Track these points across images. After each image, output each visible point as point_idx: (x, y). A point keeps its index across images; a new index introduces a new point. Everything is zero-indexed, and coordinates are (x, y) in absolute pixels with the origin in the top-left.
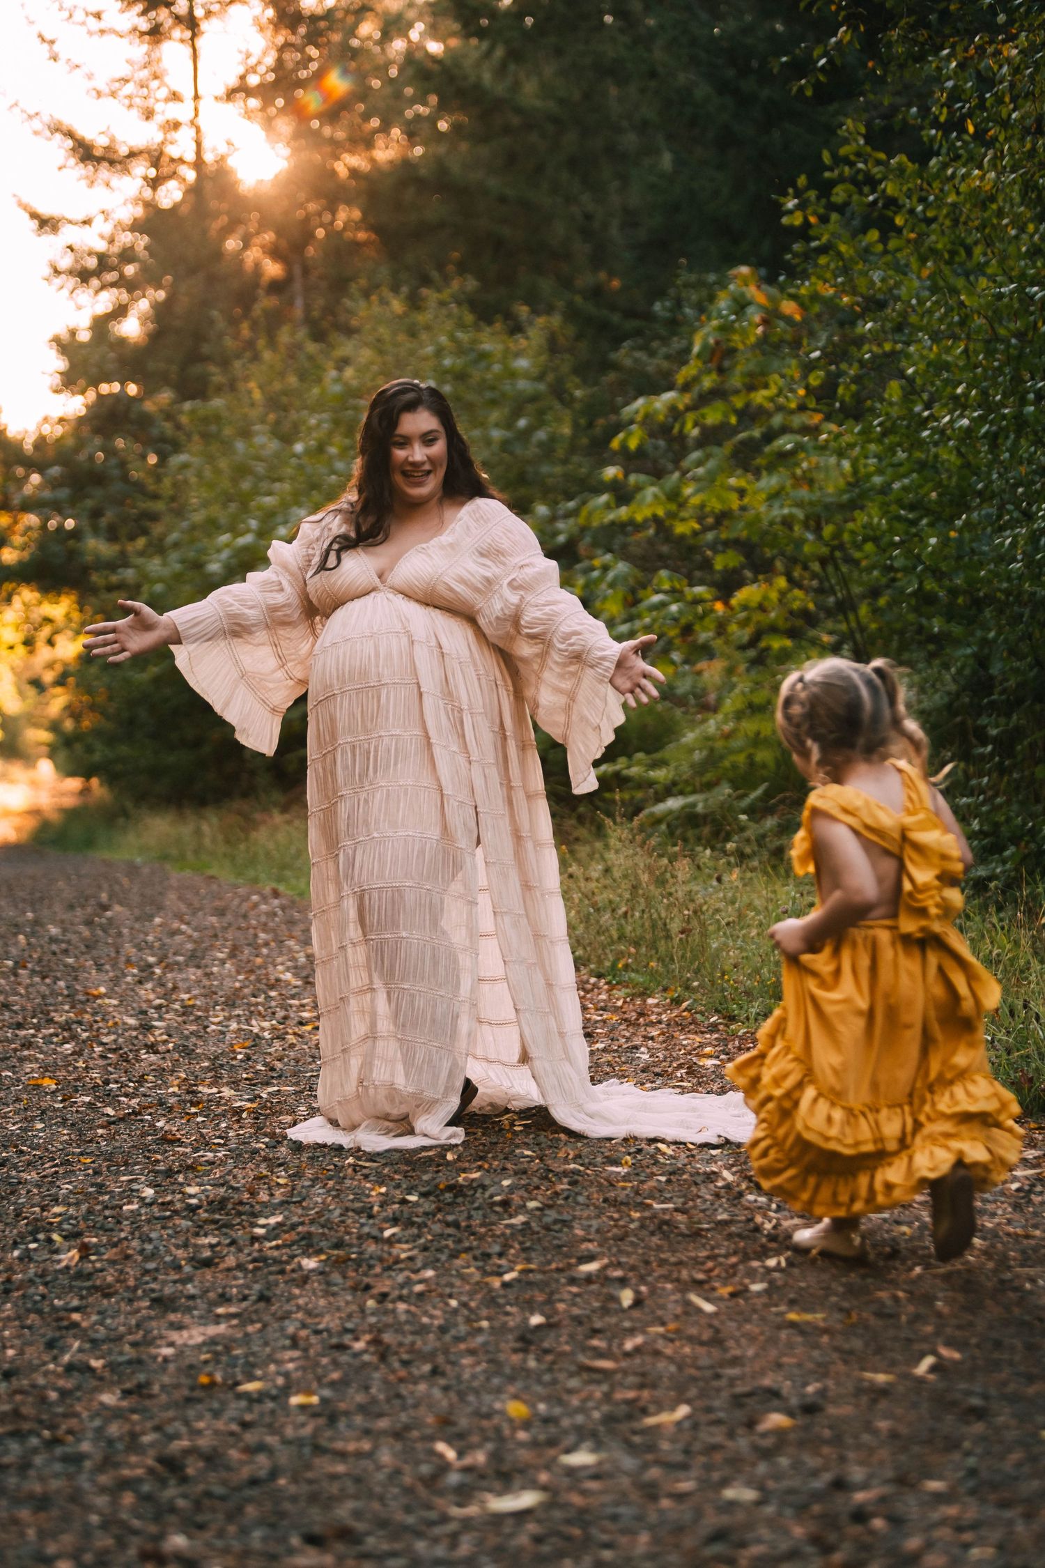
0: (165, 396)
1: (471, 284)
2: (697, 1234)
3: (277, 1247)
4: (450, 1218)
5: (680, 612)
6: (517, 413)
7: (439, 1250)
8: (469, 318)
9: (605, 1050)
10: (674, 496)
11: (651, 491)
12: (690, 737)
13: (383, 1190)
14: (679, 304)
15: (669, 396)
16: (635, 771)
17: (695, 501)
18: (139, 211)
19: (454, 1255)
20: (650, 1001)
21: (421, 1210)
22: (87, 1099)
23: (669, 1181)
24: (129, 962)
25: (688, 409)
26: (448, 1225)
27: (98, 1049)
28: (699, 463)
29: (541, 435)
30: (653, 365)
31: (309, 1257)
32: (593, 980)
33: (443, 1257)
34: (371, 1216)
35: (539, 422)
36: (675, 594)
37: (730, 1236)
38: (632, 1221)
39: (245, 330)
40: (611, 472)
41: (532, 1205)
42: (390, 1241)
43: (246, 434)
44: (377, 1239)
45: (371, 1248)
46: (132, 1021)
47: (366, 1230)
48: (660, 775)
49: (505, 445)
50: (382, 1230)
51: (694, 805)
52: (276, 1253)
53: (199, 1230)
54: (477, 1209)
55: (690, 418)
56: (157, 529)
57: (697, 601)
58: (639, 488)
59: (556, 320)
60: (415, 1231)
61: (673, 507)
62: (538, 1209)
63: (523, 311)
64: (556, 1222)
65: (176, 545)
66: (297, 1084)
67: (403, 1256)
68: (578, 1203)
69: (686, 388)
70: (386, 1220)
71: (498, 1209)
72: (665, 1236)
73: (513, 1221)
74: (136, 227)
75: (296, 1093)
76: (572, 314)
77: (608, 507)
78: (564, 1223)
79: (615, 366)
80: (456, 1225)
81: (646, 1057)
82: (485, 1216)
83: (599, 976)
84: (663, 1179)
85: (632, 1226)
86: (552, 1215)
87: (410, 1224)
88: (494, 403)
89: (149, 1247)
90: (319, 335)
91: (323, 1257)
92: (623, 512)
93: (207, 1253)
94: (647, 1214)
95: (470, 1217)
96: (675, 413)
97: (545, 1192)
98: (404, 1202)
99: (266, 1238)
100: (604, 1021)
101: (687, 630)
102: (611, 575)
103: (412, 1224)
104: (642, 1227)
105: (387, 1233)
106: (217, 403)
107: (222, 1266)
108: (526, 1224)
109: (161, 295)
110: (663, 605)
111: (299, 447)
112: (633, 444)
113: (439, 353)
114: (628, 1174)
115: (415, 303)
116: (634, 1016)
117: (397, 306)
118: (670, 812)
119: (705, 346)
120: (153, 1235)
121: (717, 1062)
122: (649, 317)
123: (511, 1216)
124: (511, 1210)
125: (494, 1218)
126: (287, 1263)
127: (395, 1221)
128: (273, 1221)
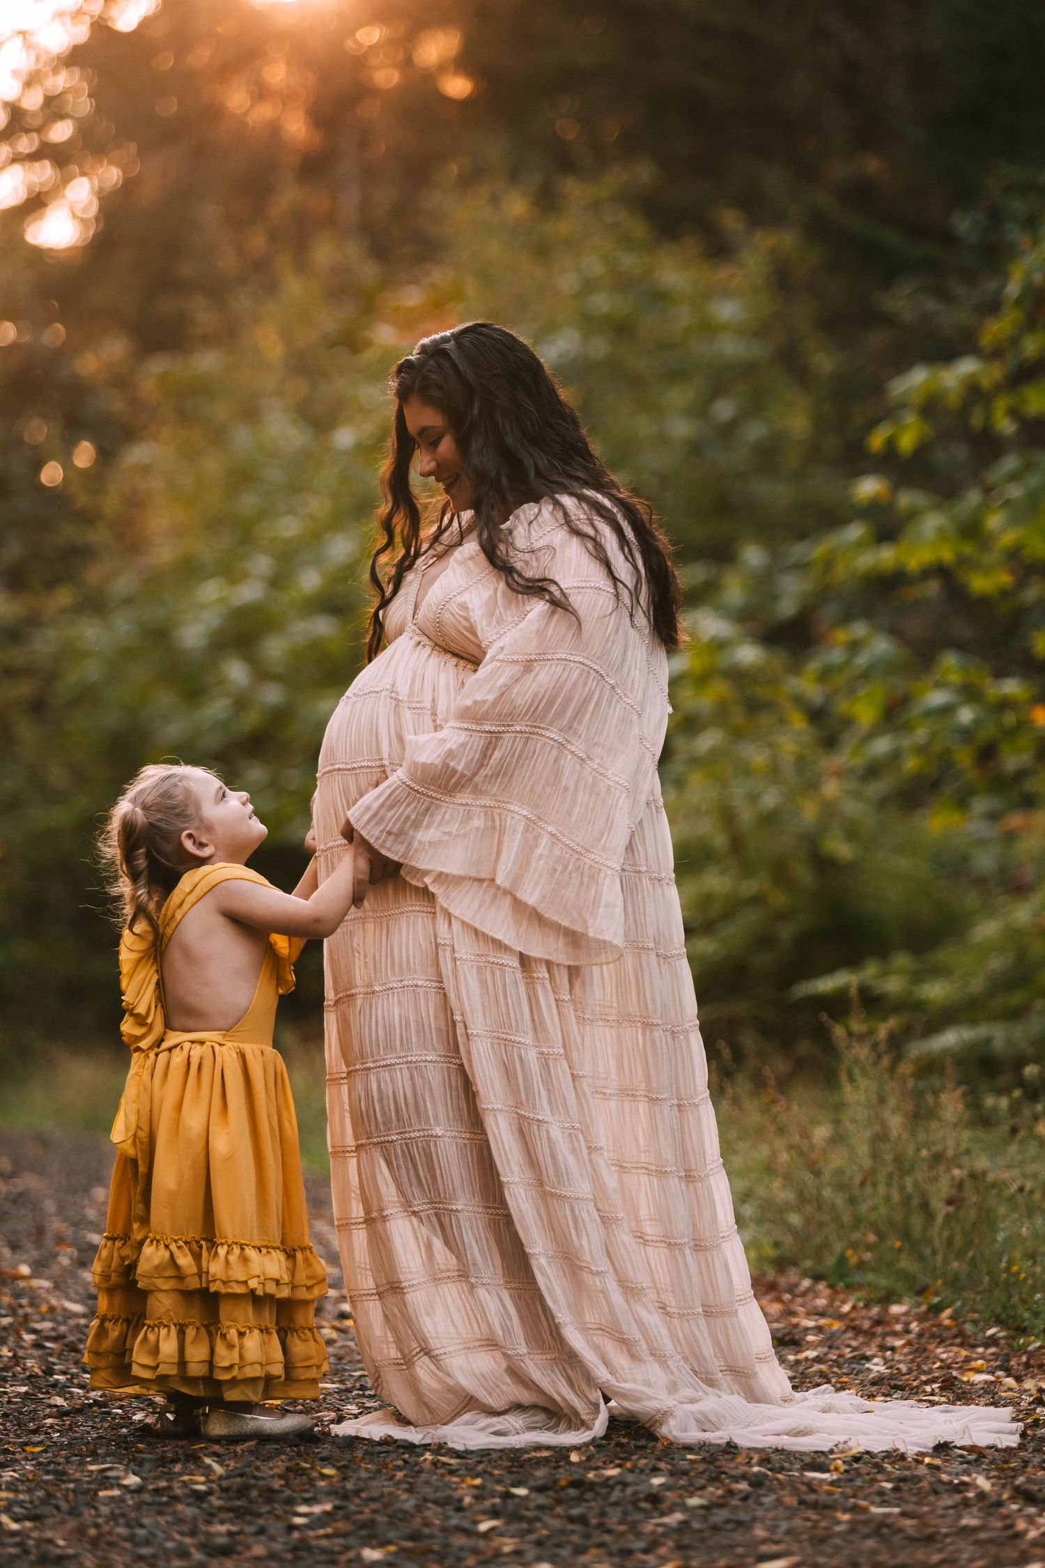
0: (115, 349)
1: (644, 173)
2: (930, 1539)
3: (327, 1536)
4: (575, 1512)
5: (977, 722)
6: (717, 389)
7: (559, 1545)
8: (638, 228)
9: (818, 1360)
10: (971, 530)
11: (932, 523)
12: (987, 930)
13: (478, 1481)
14: (996, 216)
15: (967, 367)
16: (893, 985)
17: (1008, 538)
18: (81, 33)
19: (579, 1550)
20: (896, 1309)
21: (532, 1505)
22: (23, 1389)
23: (895, 1489)
24: (60, 1240)
25: (998, 388)
26: (571, 1520)
27: (28, 1337)
28: (1014, 477)
29: (755, 431)
30: (948, 318)
31: (373, 1547)
32: (806, 1283)
33: (565, 1553)
34: (459, 1509)
35: (754, 407)
36: (970, 693)
37: (976, 1542)
38: (838, 1523)
39: (257, 241)
40: (869, 487)
41: (694, 1501)
42: (486, 1535)
43: (250, 413)
44: (468, 1533)
45: (459, 1541)
46: (77, 1308)
47: (454, 1522)
48: (935, 991)
49: (695, 448)
50: (476, 1523)
51: (988, 1041)
52: (324, 1543)
53: (211, 1516)
54: (616, 1504)
55: (1001, 405)
56: (93, 574)
57: (1004, 705)
58: (913, 515)
59: (787, 240)
60: (524, 1526)
61: (968, 549)
62: (702, 1507)
63: (731, 220)
64: (728, 1521)
65: (128, 601)
66: (342, 1382)
67: (507, 1549)
68: (761, 1504)
69: (996, 354)
70: (484, 1512)
71: (644, 1505)
72: (883, 1539)
73: (666, 1520)
74: (75, 57)
75: (340, 1392)
76: (817, 228)
77: (860, 545)
78: (740, 1523)
79: (885, 320)
80: (582, 1520)
81: (882, 1369)
82: (625, 1513)
83: (817, 1278)
84: (889, 1486)
85: (838, 1529)
86: (719, 1516)
87: (516, 1517)
88: (677, 375)
89: (141, 1532)
90: (380, 250)
91: (392, 1548)
92: (886, 556)
93: (222, 1541)
94: (861, 1517)
95: (603, 1514)
96: (974, 393)
97: (715, 1491)
98: (507, 1496)
99: (307, 1527)
100: (819, 1329)
101: (987, 753)
102: (862, 660)
103: (521, 1518)
104: (852, 1531)
105: (484, 1527)
106: (207, 362)
107: (248, 1554)
108: (684, 1524)
109: (112, 175)
110: (947, 711)
111: (345, 437)
112: (907, 442)
113: (589, 286)
114: (838, 1480)
115: (547, 201)
116: (866, 1324)
117: (517, 206)
118: (946, 1052)
119: (1028, 288)
120: (146, 1521)
121: (990, 1378)
122: (948, 239)
123: (663, 1514)
124: (664, 1506)
125: (637, 1516)
126: (340, 1553)
127: (494, 1514)
128: (317, 1509)
